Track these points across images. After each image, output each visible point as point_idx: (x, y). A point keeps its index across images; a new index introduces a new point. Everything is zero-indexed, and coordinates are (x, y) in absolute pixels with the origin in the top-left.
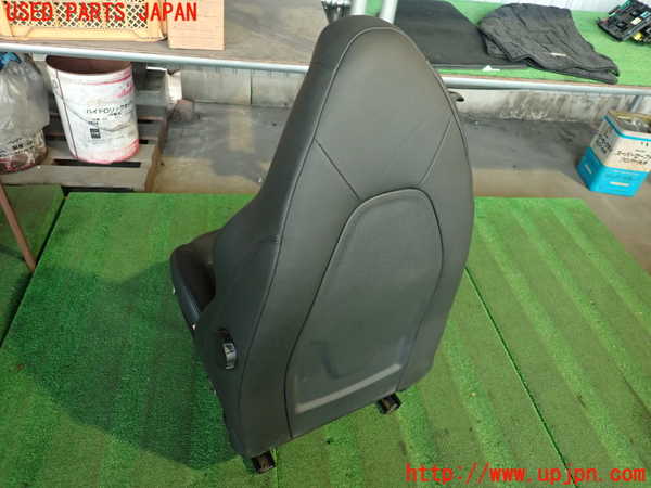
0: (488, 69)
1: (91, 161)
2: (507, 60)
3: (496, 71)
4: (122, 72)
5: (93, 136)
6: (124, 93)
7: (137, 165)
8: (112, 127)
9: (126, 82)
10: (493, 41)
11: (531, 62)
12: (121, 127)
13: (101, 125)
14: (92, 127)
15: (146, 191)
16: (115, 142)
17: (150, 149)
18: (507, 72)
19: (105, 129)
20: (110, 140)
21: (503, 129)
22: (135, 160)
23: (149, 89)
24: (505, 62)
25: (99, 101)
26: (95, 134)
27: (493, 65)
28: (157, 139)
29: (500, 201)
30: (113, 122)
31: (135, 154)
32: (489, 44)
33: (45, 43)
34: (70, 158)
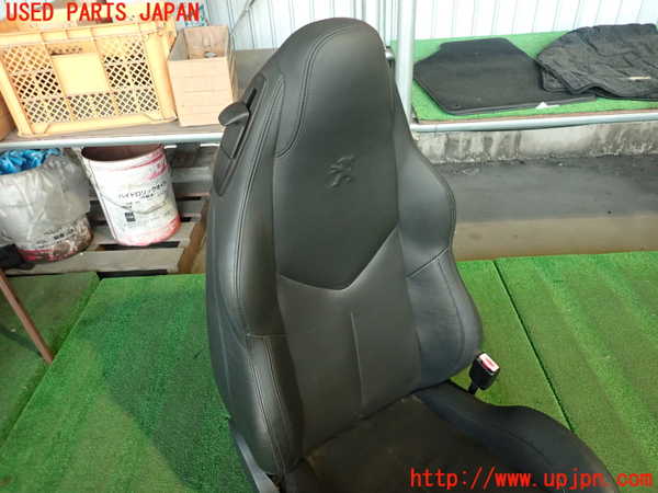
0: (543, 106)
1: (129, 244)
2: (568, 93)
3: (554, 107)
4: (150, 155)
5: (128, 220)
6: (155, 175)
7: (175, 245)
8: (145, 209)
9: (155, 164)
10: (551, 74)
11: (599, 92)
12: (155, 209)
13: (135, 208)
14: (128, 211)
15: (179, 272)
16: (150, 224)
17: (189, 227)
18: (569, 107)
19: (138, 212)
20: (145, 222)
21: (595, 169)
22: (172, 240)
23: (200, 166)
24: (564, 95)
25: (130, 186)
26: (130, 217)
27: (549, 101)
28: (199, 215)
29: (584, 259)
30: (146, 204)
31: (174, 233)
32: (546, 78)
33: (63, 136)
34: (112, 242)
